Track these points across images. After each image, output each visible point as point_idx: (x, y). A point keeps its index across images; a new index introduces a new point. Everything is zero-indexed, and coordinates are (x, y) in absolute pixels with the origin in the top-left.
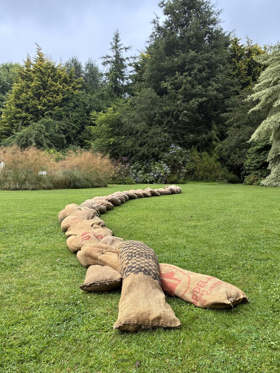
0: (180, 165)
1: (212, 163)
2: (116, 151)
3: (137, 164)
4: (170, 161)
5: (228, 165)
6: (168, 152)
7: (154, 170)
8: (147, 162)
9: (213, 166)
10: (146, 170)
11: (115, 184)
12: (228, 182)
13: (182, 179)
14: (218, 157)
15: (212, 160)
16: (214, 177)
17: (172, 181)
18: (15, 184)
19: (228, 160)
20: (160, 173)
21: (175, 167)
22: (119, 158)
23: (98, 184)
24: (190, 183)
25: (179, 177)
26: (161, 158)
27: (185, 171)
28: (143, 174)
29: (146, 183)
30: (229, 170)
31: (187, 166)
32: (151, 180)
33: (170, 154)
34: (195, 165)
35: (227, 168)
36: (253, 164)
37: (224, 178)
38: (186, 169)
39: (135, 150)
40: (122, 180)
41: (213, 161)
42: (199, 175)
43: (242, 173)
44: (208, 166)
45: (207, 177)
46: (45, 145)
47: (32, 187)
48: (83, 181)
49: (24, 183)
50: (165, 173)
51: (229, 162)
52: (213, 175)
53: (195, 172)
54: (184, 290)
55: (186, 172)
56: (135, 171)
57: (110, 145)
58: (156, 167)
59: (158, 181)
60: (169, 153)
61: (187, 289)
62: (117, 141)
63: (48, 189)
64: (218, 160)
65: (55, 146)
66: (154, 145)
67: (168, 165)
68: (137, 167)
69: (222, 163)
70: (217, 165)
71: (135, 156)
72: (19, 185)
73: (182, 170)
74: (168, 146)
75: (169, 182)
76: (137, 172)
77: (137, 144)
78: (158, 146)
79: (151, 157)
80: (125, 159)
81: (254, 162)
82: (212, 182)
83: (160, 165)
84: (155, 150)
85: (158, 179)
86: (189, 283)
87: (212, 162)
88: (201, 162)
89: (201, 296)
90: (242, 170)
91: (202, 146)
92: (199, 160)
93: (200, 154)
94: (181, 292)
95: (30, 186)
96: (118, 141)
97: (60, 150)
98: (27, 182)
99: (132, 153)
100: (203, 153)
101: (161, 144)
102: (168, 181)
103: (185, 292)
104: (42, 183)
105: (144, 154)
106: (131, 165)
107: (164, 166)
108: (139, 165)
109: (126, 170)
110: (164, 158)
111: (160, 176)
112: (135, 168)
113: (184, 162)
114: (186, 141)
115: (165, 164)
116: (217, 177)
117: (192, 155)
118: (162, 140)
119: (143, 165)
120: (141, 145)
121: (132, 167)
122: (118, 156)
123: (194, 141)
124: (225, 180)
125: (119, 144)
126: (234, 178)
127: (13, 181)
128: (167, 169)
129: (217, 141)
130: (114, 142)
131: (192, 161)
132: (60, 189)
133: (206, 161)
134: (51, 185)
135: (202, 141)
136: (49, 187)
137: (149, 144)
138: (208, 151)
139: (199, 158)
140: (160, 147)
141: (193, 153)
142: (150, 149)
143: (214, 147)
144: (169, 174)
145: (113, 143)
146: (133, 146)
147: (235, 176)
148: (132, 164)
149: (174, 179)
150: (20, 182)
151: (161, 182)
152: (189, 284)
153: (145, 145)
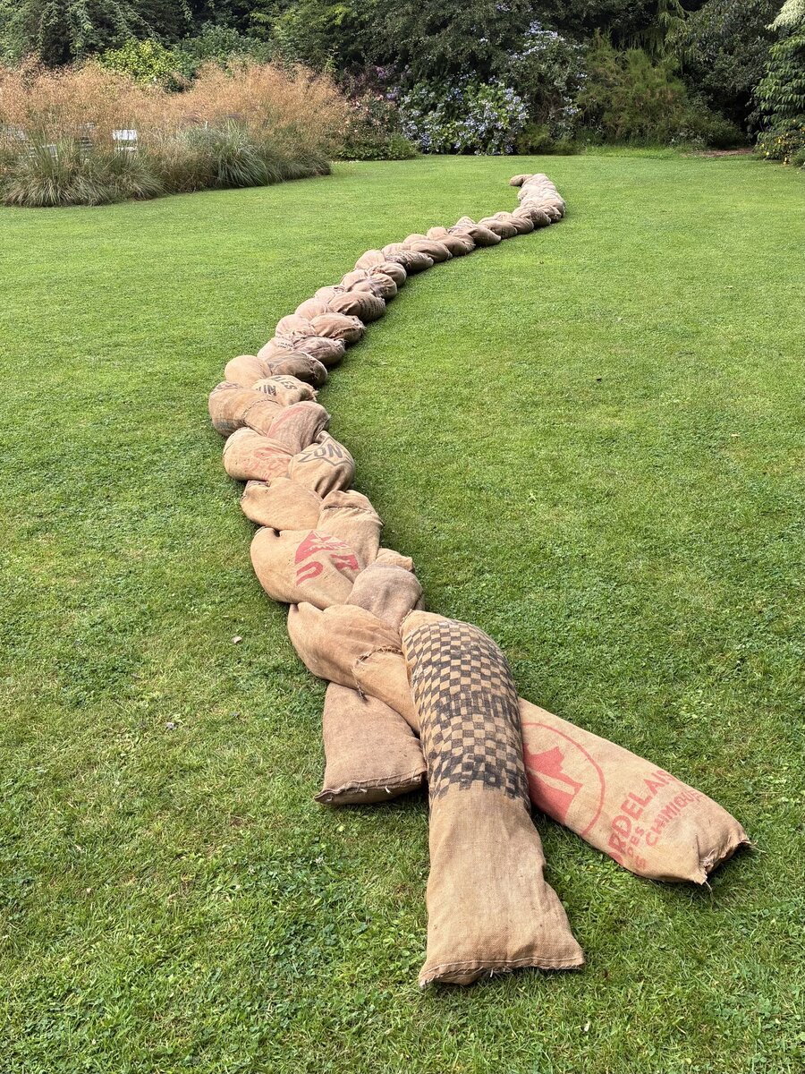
0: (558, 94)
1: (658, 85)
2: (352, 48)
3: (422, 91)
4: (527, 80)
5: (708, 90)
6: (521, 50)
7: (477, 111)
8: (453, 82)
9: (661, 93)
10: (450, 110)
11: (354, 159)
12: (708, 145)
13: (565, 137)
14: (677, 65)
15: (658, 75)
16: (663, 131)
17: (535, 144)
18: (44, 186)
19: (707, 73)
20: (496, 120)
21: (541, 99)
22: (364, 71)
23: (302, 167)
24: (590, 150)
25: (556, 130)
26: (499, 69)
27: (574, 110)
28: (443, 122)
29: (453, 151)
30: (710, 104)
31: (579, 96)
32: (469, 142)
33: (528, 57)
34: (606, 93)
35: (706, 98)
36: (784, 94)
37: (696, 134)
38: (579, 107)
39: (416, 45)
40: (377, 146)
41: (661, 77)
42: (617, 126)
43: (750, 117)
44: (647, 95)
45: (641, 131)
46: (123, 26)
47: (95, 195)
48: (256, 163)
49: (71, 183)
50: (513, 120)
51: (711, 80)
52: (662, 123)
53: (606, 114)
54: (589, 817)
55: (576, 114)
56: (416, 112)
57: (334, 27)
58: (483, 102)
59: (489, 146)
60: (522, 52)
61: (597, 817)
62: (354, 14)
63: (148, 198)
64: (677, 73)
65: (156, 30)
66: (474, 29)
67: (520, 94)
68: (422, 100)
69: (688, 84)
70: (673, 91)
71: (415, 63)
72: (55, 188)
73: (566, 108)
74: (520, 31)
75: (523, 149)
76: (422, 115)
77: (420, 26)
78: (487, 33)
79: (465, 66)
80: (383, 72)
81: (789, 89)
82: (657, 145)
83: (496, 94)
84: (479, 45)
85: (490, 139)
86: (602, 798)
87: (658, 80)
88: (623, 81)
89: (632, 846)
90: (752, 108)
91: (629, 26)
92: (618, 77)
93: (620, 54)
94: (581, 823)
95: (90, 192)
96: (360, 14)
97: (173, 42)
98: (80, 179)
99: (405, 52)
100: (630, 50)
101: (498, 26)
102: (521, 146)
103: (592, 823)
104: (128, 180)
105: (442, 57)
106: (405, 94)
107: (507, 98)
108: (429, 92)
109: (387, 111)
110: (509, 71)
111: (497, 129)
112: (417, 104)
113: (571, 83)
114: (575, 11)
115: (511, 90)
116: (673, 131)
117: (594, 59)
118: (500, 11)
119: (440, 92)
120: (433, 29)
121: (407, 99)
122: (362, 61)
123: (602, 11)
124: (699, 140)
125: (363, 25)
126: (724, 133)
127: (36, 176)
128: (517, 106)
129: (675, 9)
130: (346, 15)
131: (596, 79)
132: (184, 191)
133: (639, 78)
134: (154, 183)
135: (626, 10)
136: (149, 191)
137: (458, 27)
138: (644, 45)
139: (619, 68)
140: (495, 34)
141: (599, 52)
142: (463, 41)
143: (664, 31)
144: (523, 124)
145: (344, 20)
146: (406, 32)
147: (729, 125)
148: (405, 89)
149: (539, 138)
150: (56, 178)
151: (499, 150)
152: (602, 803)
153: (445, 27)
